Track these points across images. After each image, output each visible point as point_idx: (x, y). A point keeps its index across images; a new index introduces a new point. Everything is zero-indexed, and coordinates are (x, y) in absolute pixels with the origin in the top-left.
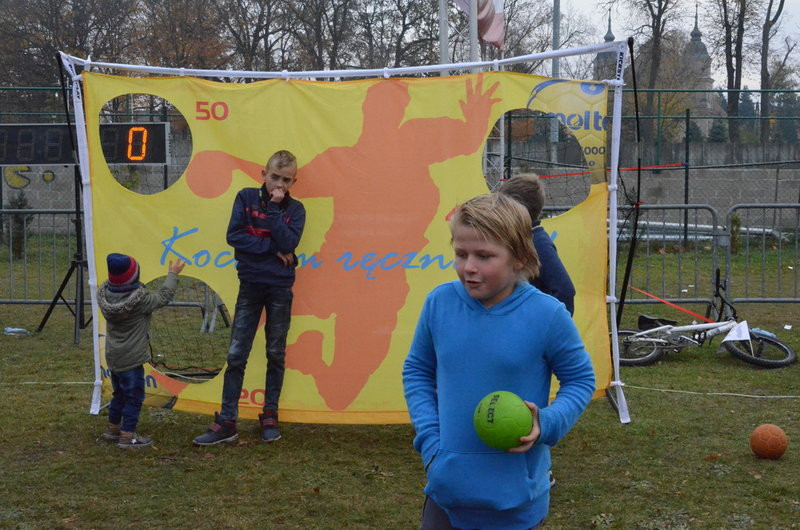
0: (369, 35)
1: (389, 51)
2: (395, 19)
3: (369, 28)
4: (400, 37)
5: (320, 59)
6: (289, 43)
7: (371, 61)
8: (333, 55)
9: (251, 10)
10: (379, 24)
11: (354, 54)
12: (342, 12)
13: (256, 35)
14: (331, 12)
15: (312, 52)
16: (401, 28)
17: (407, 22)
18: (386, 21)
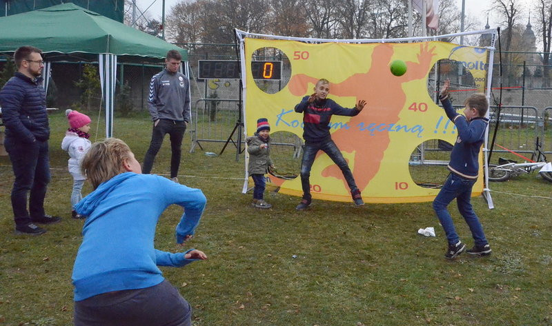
0: (375, 23)
1: (383, 31)
2: (387, 16)
3: (375, 20)
4: (389, 25)
5: (352, 33)
6: (338, 26)
7: (375, 35)
8: (358, 32)
9: (321, 11)
10: (380, 18)
11: (367, 32)
12: (362, 12)
13: (323, 22)
14: (357, 12)
15: (348, 30)
16: (390, 20)
17: (393, 17)
18: (383, 17)
